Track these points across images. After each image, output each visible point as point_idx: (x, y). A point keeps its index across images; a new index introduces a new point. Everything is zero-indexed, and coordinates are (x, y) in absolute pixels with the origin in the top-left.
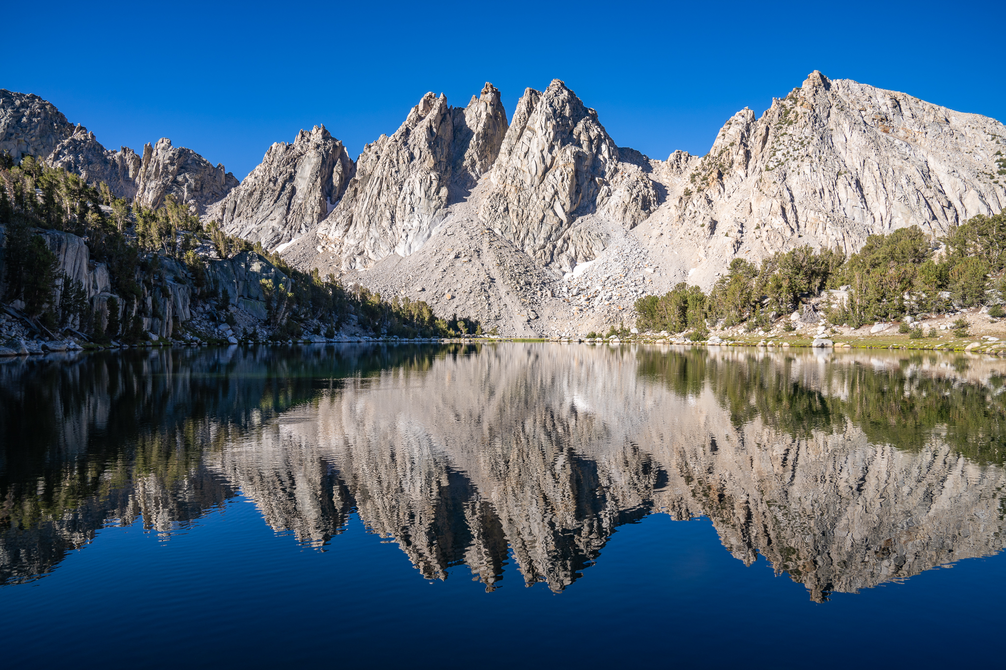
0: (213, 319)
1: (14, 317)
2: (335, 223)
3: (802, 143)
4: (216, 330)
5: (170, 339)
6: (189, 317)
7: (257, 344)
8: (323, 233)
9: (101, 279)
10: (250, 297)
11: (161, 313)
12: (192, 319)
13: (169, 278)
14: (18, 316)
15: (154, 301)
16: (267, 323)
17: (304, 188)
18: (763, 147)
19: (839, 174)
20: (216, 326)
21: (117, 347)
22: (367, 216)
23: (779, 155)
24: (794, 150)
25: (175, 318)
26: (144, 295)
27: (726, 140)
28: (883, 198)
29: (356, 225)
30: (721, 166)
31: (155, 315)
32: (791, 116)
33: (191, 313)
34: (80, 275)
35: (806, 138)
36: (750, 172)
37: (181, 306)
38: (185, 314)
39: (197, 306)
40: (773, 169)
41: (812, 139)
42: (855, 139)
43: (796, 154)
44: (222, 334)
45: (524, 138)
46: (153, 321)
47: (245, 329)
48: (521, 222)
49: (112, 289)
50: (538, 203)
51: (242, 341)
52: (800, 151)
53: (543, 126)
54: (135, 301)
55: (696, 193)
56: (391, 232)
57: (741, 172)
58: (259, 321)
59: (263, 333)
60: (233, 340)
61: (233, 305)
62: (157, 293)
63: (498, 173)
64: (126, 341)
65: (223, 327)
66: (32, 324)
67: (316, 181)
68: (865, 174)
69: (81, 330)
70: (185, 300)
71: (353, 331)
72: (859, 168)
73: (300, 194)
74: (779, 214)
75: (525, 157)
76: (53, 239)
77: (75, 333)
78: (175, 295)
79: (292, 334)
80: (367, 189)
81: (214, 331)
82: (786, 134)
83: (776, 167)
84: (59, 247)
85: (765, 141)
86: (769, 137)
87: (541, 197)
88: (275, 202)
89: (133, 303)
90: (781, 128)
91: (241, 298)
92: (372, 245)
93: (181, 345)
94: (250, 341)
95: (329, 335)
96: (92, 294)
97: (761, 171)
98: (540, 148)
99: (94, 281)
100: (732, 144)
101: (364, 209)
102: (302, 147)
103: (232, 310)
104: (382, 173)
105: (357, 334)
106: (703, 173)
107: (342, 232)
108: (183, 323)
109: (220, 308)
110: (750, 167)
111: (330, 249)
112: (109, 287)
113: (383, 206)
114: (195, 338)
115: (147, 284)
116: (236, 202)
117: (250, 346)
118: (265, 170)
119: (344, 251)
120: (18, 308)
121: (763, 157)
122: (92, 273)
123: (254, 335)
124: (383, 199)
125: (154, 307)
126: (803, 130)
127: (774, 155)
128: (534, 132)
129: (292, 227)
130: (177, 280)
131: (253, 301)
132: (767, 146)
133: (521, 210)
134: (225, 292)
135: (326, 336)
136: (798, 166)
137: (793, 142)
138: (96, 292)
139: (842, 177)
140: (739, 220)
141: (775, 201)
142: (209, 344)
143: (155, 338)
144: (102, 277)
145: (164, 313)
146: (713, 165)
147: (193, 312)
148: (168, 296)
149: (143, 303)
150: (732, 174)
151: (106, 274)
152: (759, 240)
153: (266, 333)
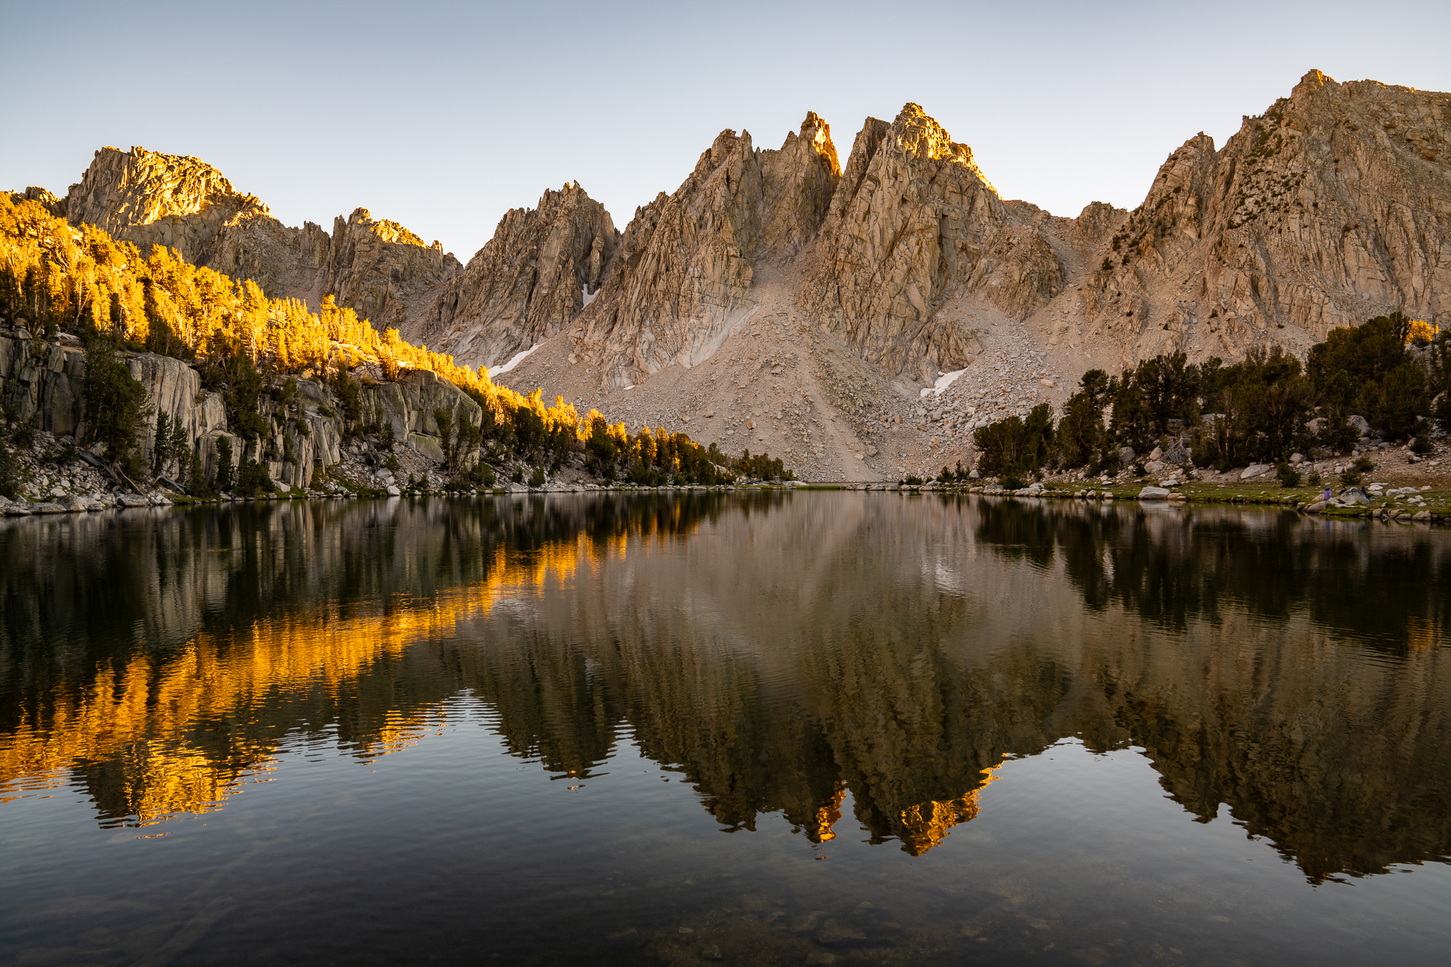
0: (369, 462)
1: (91, 464)
2: (594, 322)
3: (1286, 184)
4: (372, 477)
5: (307, 489)
6: (338, 459)
7: (426, 496)
8: (578, 335)
9: (213, 413)
10: (424, 432)
11: (295, 456)
12: (341, 463)
13: (311, 410)
14: (97, 463)
15: (286, 441)
16: (444, 467)
17: (550, 273)
18: (1227, 191)
19: (1347, 229)
20: (373, 472)
21: (228, 501)
22: (638, 311)
23: (1249, 203)
24: (1274, 195)
25: (317, 462)
26: (273, 431)
27: (1168, 183)
28: (1419, 263)
29: (622, 324)
30: (1159, 223)
31: (287, 458)
32: (1271, 143)
33: (341, 455)
34: (181, 410)
35: (1294, 175)
36: (1205, 232)
37: (326, 447)
38: (333, 455)
39: (349, 445)
40: (1239, 225)
41: (1303, 177)
42: (1375, 173)
43: (1276, 201)
44: (380, 483)
45: (864, 192)
46: (284, 466)
47: (411, 476)
48: (860, 315)
49: (228, 426)
50: (884, 285)
51: (406, 492)
52: (1284, 195)
53: (891, 173)
54: (258, 441)
55: (1120, 265)
56: (672, 332)
57: (1191, 233)
58: (435, 464)
59: (436, 481)
60: (394, 490)
61: (401, 443)
62: (291, 430)
63: (826, 243)
64: (241, 493)
65: (381, 473)
66: (113, 473)
67: (567, 261)
68: (1390, 227)
69: (179, 480)
70: (332, 438)
71: (575, 477)
72: (1379, 218)
73: (544, 282)
74: (1248, 293)
75: (864, 220)
76: (145, 365)
77: (170, 484)
78: (318, 431)
79: (479, 482)
80: (639, 271)
81: (370, 479)
82: (1261, 170)
83: (1244, 221)
84: (154, 374)
85: (1228, 183)
86: (1235, 177)
87: (888, 277)
88: (511, 294)
89: (255, 443)
90: (1254, 161)
91: (413, 434)
92: (645, 352)
93: (320, 497)
94: (417, 492)
95: (536, 481)
96: (199, 433)
97: (1222, 229)
98: (887, 205)
99: (203, 416)
100: (1177, 190)
101: (634, 300)
102: (548, 215)
103: (397, 448)
104: (659, 248)
105: (581, 481)
106: (1133, 236)
107: (603, 334)
108: (328, 469)
109: (381, 447)
110: (1206, 224)
111: (587, 358)
112: (225, 423)
113: (660, 295)
114: (341, 488)
115: (279, 418)
116: (457, 295)
117: (417, 498)
118: (497, 248)
119: (606, 360)
120: (97, 454)
121: (1225, 207)
122: (200, 406)
123: (424, 483)
124: (661, 285)
125: (285, 448)
126: (1290, 164)
127: (1242, 203)
128: (877, 182)
129: (534, 327)
130: (322, 411)
131: (428, 438)
132: (1232, 190)
133: (858, 297)
134: (388, 426)
135: (531, 484)
136: (1280, 220)
137: (1272, 183)
138: (205, 431)
139: (1352, 234)
140: (1185, 305)
141: (1241, 275)
142: (359, 496)
143: (285, 488)
144: (215, 410)
145: (300, 456)
146: (1148, 223)
147: (344, 453)
148: (306, 434)
149: (272, 443)
150: (1177, 234)
151: (220, 407)
152: (1216, 334)
153: (441, 480)
